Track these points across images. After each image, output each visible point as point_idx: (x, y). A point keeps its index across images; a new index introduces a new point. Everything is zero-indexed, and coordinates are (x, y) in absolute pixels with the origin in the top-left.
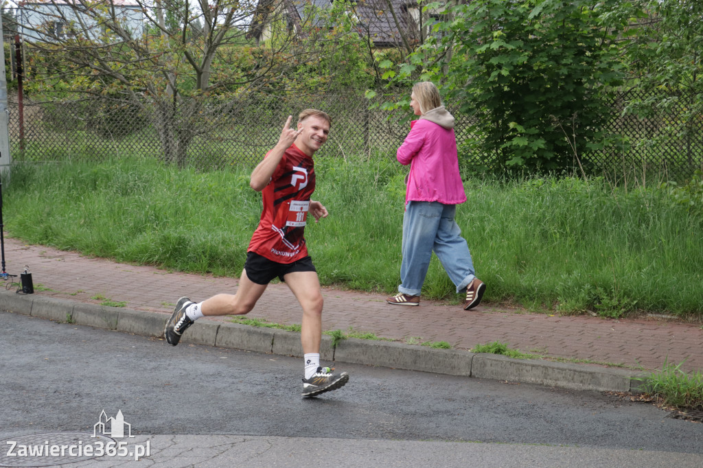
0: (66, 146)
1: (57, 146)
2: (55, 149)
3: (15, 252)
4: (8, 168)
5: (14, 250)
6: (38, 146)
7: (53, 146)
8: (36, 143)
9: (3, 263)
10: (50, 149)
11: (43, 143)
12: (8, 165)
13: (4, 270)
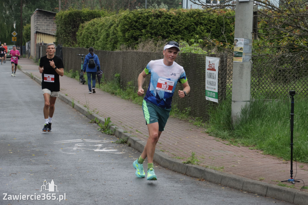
0: (286, 88)
1: (279, 88)
2: (277, 90)
3: (279, 165)
4: (249, 103)
5: (278, 164)
6: (265, 88)
7: (276, 88)
8: (263, 85)
9: (292, 172)
10: (274, 90)
11: (269, 86)
12: (249, 101)
13: (292, 176)
